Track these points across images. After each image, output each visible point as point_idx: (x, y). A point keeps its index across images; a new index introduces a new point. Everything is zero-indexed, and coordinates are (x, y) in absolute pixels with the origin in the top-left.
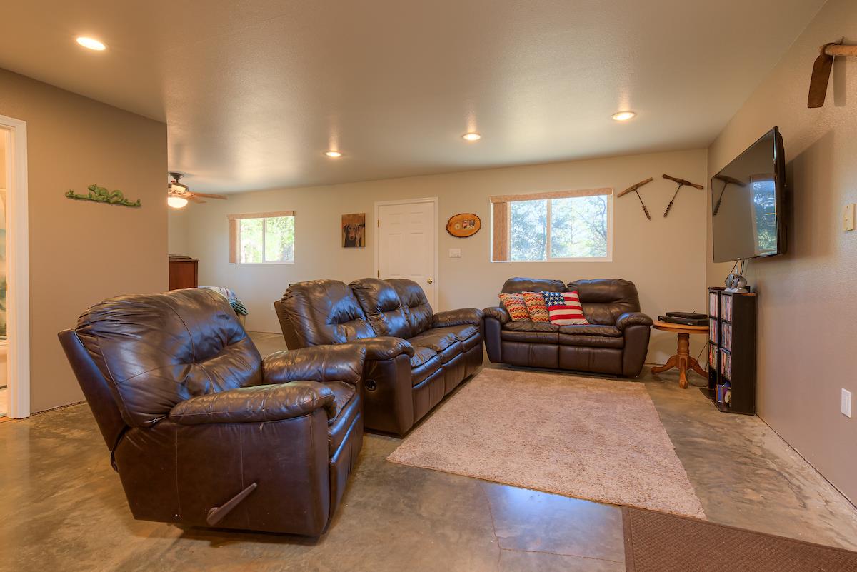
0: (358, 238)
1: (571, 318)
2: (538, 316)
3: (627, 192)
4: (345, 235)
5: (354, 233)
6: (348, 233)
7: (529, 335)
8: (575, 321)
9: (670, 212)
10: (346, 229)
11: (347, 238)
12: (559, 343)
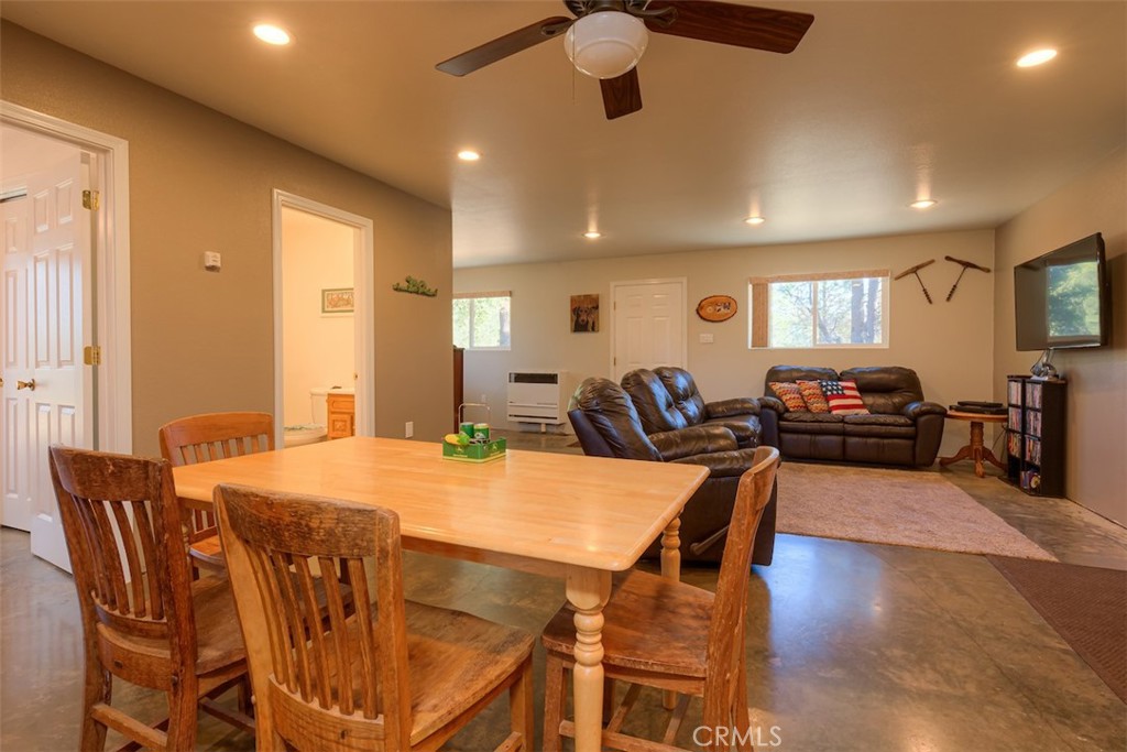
0: (591, 323)
1: (851, 407)
2: (817, 405)
3: (906, 274)
4: (575, 318)
5: (585, 316)
6: (578, 316)
7: (809, 426)
8: (857, 411)
9: (954, 296)
10: (576, 311)
11: (577, 321)
12: (845, 434)
